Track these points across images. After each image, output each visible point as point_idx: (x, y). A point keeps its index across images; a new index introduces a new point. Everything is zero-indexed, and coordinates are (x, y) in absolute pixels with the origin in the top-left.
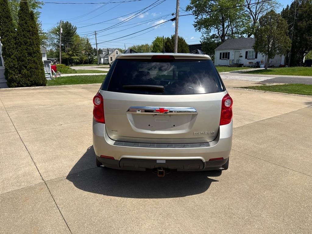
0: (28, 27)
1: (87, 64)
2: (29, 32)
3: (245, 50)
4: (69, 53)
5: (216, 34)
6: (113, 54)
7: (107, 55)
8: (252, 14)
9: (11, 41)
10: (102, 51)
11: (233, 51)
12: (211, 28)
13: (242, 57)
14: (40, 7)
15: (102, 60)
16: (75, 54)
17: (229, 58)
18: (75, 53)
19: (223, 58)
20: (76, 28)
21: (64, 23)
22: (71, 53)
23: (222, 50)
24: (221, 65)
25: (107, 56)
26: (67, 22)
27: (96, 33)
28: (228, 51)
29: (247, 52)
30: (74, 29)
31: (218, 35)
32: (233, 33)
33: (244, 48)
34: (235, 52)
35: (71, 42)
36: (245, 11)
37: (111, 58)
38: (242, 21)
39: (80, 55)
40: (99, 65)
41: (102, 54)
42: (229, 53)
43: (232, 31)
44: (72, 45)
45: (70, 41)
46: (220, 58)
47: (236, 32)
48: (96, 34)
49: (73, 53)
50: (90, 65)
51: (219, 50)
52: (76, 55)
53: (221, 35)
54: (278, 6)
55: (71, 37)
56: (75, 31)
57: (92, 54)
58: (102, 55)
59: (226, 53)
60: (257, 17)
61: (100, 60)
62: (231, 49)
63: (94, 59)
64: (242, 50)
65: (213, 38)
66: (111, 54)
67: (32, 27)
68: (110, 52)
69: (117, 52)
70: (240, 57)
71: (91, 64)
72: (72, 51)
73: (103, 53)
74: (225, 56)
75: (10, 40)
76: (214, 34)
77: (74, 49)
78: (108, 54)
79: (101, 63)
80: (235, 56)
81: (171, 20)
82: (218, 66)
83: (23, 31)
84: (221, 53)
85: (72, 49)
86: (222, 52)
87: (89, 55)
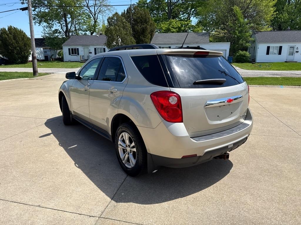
3: (93, 47)
5: (58, 29)
8: (91, 14)
11: (81, 47)
12: (53, 23)
13: (91, 53)
17: (78, 54)
19: (73, 53)
23: (70, 45)
24: (71, 61)
28: (77, 47)
29: (95, 49)
31: (61, 30)
32: (76, 30)
33: (93, 45)
34: (84, 48)
36: (85, 9)
38: (83, 19)
42: (78, 49)
43: (75, 27)
46: (70, 54)
47: (79, 29)
51: (67, 45)
53: (65, 31)
54: (113, 9)
59: (75, 49)
60: (97, 17)
62: (80, 45)
64: (91, 47)
65: (56, 33)
70: (90, 53)
74: (75, 52)
76: (56, 30)
80: (84, 52)
81: (21, 9)
82: (68, 62)
84: (69, 49)
86: (71, 47)
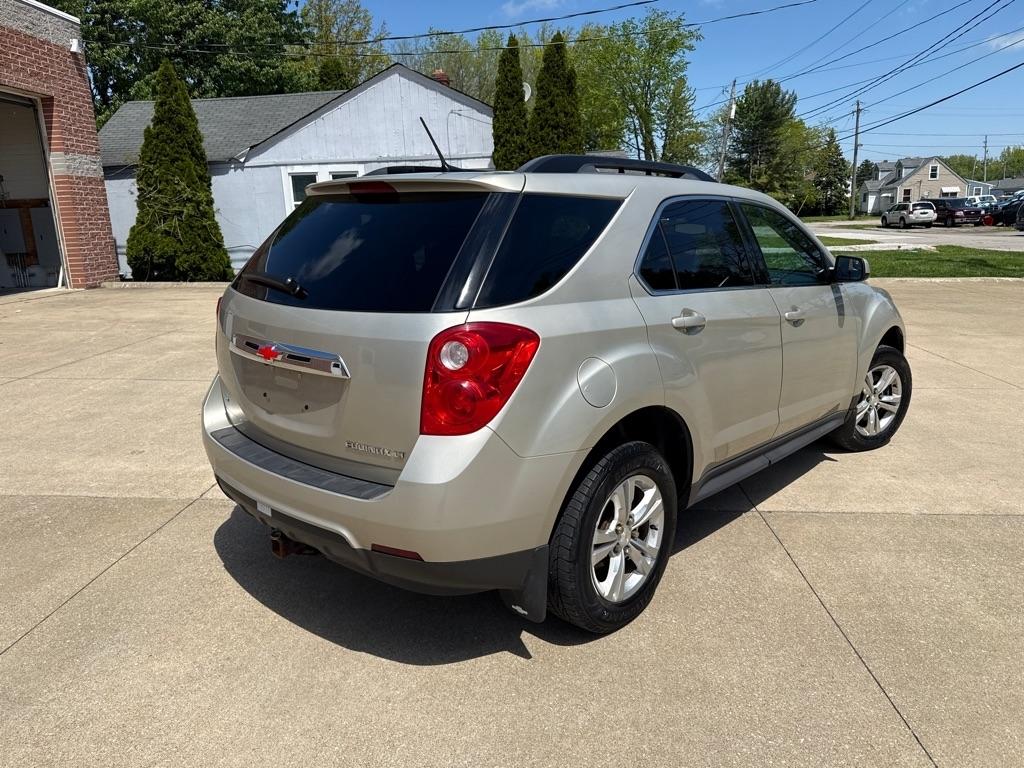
0: (557, 115)
1: (819, 215)
2: (556, 127)
4: (759, 181)
6: (915, 178)
7: (893, 181)
9: (512, 158)
10: (877, 169)
14: (691, 48)
15: (872, 200)
16: (777, 185)
18: (778, 179)
20: (795, 98)
21: (760, 84)
22: (765, 181)
25: (891, 186)
26: (770, 81)
27: (861, 107)
30: (787, 103)
35: (773, 146)
37: (907, 192)
39: (796, 187)
40: (853, 219)
41: (877, 178)
44: (773, 154)
45: (769, 144)
48: (859, 111)
49: (771, 180)
50: (828, 218)
52: (781, 186)
55: (773, 128)
56: (790, 109)
57: (841, 180)
58: (876, 183)
61: (865, 200)
63: (846, 200)
66: (907, 177)
67: (566, 114)
68: (905, 172)
69: (934, 169)
71: (830, 215)
72: (770, 175)
73: (881, 176)
75: (511, 154)
77: (777, 168)
78: (897, 179)
79: (866, 212)
83: (542, 128)
85: (769, 168)
87: (829, 184)
